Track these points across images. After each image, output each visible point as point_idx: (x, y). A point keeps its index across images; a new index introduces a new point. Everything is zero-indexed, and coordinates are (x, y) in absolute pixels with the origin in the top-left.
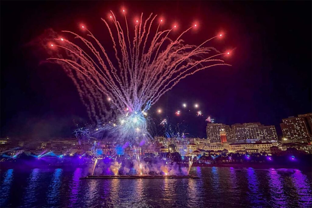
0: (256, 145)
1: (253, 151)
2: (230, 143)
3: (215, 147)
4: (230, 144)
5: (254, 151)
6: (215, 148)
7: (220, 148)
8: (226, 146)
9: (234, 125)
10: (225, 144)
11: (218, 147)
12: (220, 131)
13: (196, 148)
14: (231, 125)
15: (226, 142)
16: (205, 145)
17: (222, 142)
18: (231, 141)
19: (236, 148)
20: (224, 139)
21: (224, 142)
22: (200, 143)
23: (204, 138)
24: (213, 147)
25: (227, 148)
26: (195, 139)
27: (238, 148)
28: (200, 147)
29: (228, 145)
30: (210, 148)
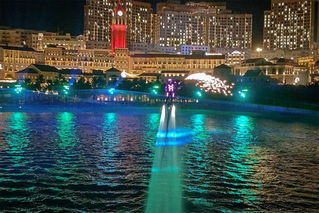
0: (191, 61)
1: (178, 75)
2: (133, 53)
3: (91, 60)
4: (132, 56)
5: (180, 75)
6: (91, 65)
7: (99, 63)
8: (120, 59)
9: (164, 3)
10: (118, 55)
11: (98, 61)
12: (113, 16)
13: (34, 60)
14: (157, 4)
15: (121, 50)
16: (63, 52)
17: (114, 47)
18: (146, 48)
19: (145, 65)
20: (120, 41)
21: (117, 49)
22: (48, 46)
23: (68, 35)
24: (86, 60)
25: (124, 64)
26: (41, 35)
27: (148, 67)
28: (48, 57)
29: (127, 56)
30: (77, 62)
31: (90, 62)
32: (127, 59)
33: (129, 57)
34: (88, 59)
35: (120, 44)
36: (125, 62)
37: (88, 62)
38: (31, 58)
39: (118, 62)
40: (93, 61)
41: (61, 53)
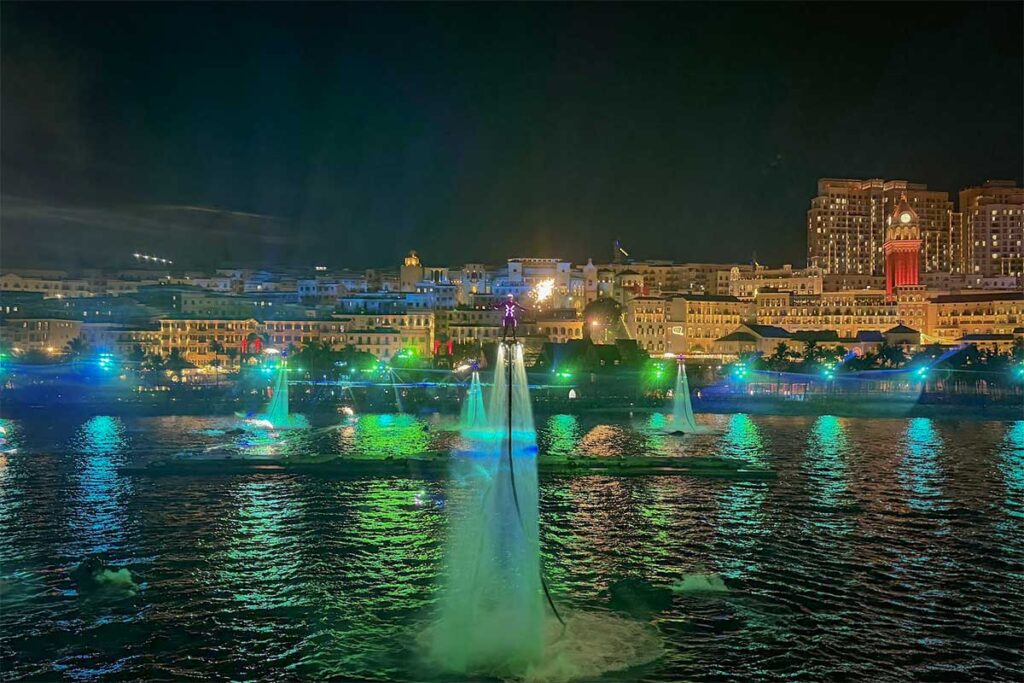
2: (934, 295)
3: (848, 312)
4: (933, 301)
6: (848, 321)
7: (875, 317)
8: (907, 308)
9: (978, 189)
10: (904, 300)
11: (862, 314)
12: (890, 223)
13: (738, 316)
14: (961, 193)
15: (911, 289)
16: (791, 300)
17: (893, 285)
18: (946, 282)
19: (967, 318)
20: (906, 272)
21: (901, 289)
22: (762, 290)
23: (787, 267)
24: (838, 312)
25: (916, 318)
26: (735, 270)
27: (974, 322)
28: (763, 311)
29: (924, 302)
30: (820, 318)
31: (846, 317)
32: (925, 308)
33: (929, 303)
34: (843, 310)
35: (906, 277)
36: (919, 314)
37: (841, 317)
38: (734, 313)
39: (903, 313)
40: (852, 314)
41: (788, 302)
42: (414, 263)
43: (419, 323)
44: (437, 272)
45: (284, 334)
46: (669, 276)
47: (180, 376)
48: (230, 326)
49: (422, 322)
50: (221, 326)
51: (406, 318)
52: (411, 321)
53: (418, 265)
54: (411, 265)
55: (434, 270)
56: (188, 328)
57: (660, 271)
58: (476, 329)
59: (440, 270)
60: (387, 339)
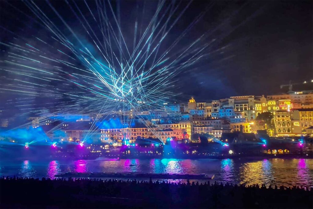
42: (193, 101)
43: (183, 127)
44: (201, 104)
45: (136, 132)
46: (307, 98)
47: (105, 148)
48: (121, 130)
49: (184, 126)
50: (118, 130)
51: (179, 125)
52: (180, 126)
53: (194, 102)
54: (192, 102)
55: (200, 103)
56: (109, 131)
57: (302, 96)
58: (204, 128)
59: (202, 103)
60: (169, 133)
